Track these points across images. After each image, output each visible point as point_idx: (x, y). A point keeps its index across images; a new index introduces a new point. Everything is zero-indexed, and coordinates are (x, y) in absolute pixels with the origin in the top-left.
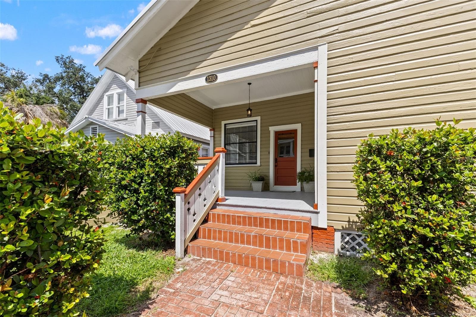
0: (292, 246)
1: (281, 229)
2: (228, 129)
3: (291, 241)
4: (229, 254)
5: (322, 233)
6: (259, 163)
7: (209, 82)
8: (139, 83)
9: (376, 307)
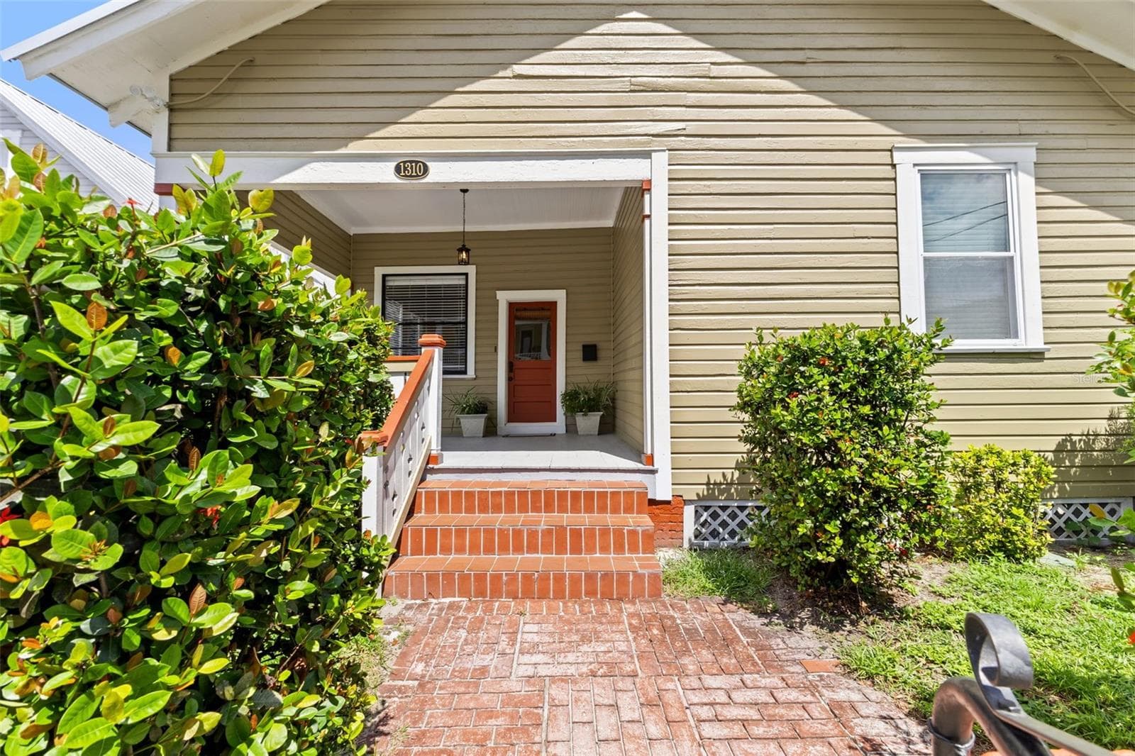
0: (626, 541)
1: (592, 511)
2: (391, 287)
3: (625, 531)
4: (502, 577)
5: (662, 511)
6: (471, 373)
7: (406, 176)
8: (170, 139)
9: (798, 620)
